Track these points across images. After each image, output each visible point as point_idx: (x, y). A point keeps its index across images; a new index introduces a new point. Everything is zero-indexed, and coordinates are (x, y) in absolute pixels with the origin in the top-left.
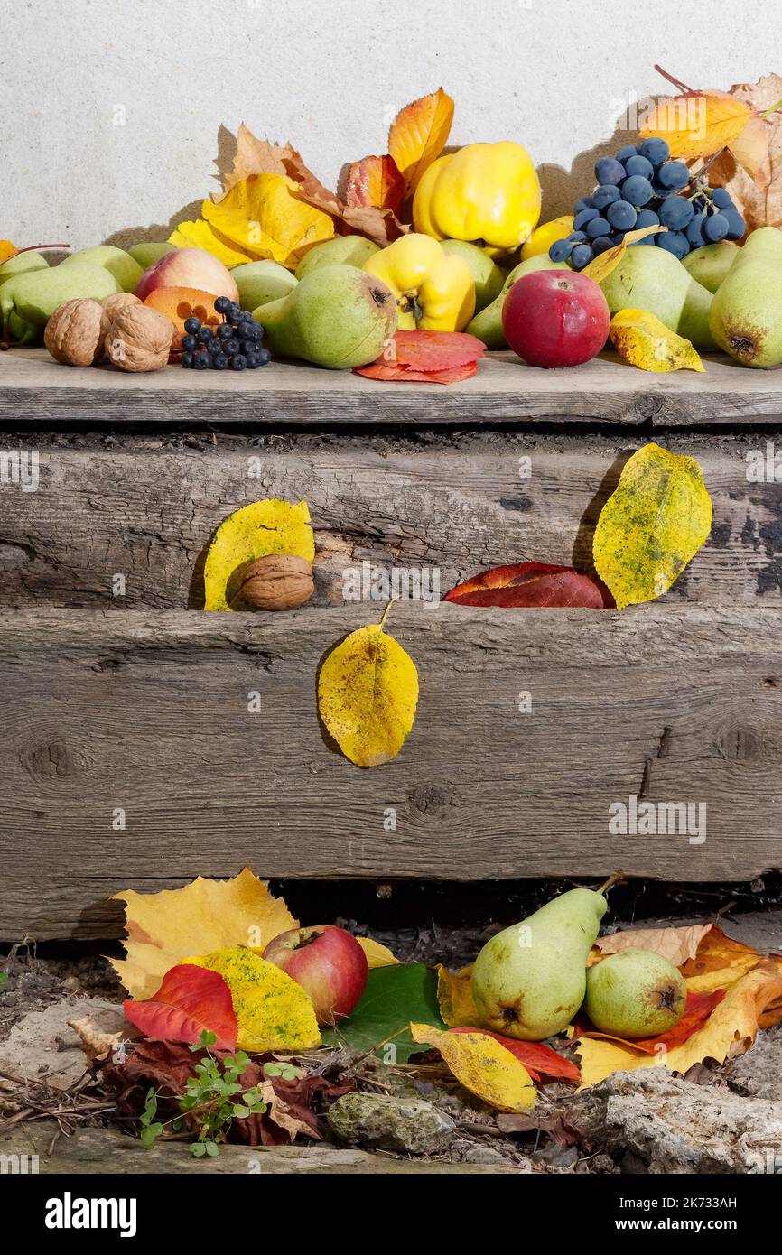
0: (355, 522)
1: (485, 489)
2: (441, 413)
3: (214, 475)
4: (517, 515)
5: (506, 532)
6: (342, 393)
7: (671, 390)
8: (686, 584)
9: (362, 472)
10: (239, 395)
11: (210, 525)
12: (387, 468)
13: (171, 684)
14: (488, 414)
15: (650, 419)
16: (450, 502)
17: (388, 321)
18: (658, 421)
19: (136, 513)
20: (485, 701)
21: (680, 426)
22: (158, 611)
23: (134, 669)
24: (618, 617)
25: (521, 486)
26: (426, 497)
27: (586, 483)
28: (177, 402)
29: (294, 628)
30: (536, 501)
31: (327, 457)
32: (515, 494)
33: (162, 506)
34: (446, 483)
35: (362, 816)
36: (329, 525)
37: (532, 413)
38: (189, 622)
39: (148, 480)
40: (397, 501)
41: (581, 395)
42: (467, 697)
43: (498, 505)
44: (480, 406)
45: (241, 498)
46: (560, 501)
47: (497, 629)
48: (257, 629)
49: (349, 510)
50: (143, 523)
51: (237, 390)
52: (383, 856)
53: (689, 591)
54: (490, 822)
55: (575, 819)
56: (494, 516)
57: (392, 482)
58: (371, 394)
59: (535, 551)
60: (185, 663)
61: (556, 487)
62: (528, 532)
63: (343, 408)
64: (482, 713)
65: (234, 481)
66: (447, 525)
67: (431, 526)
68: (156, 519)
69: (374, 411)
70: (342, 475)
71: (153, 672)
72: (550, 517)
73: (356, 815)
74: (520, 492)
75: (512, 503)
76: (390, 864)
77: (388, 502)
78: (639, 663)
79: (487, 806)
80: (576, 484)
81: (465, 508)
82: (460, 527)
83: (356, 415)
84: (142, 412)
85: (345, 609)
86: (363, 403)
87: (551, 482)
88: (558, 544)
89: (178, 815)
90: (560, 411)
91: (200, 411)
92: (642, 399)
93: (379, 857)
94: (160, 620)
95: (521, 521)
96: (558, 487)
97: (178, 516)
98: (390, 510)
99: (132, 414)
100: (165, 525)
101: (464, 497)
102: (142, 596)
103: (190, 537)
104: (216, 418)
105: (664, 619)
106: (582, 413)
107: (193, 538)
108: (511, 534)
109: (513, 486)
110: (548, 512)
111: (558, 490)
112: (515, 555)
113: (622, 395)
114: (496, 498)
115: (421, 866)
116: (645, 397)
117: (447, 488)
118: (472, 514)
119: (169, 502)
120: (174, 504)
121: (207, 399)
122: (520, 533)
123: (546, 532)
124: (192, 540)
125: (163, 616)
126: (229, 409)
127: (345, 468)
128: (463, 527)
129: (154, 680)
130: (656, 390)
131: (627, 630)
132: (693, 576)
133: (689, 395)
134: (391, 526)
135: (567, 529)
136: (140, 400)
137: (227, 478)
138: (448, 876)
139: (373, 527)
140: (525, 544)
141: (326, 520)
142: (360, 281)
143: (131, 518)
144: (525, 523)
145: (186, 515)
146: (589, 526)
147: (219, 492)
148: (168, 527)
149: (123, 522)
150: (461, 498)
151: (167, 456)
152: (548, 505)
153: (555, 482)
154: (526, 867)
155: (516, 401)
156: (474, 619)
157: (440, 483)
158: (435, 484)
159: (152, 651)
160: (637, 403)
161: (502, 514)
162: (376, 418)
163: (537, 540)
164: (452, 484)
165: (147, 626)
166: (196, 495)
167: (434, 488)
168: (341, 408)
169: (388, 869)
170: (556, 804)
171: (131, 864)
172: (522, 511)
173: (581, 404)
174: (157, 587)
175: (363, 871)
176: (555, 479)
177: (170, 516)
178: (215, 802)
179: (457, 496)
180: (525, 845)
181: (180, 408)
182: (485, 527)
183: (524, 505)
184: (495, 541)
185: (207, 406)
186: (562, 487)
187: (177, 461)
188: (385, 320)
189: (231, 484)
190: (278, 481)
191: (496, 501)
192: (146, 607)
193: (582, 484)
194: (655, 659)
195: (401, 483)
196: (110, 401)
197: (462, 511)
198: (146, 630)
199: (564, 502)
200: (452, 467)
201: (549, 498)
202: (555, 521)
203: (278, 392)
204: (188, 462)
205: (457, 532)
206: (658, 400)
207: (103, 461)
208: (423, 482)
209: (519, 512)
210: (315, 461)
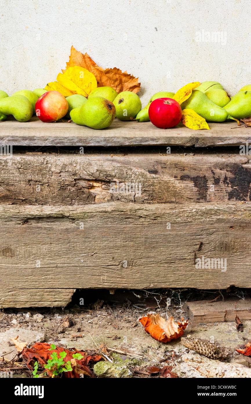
0: (102, 177)
1: (143, 167)
2: (129, 143)
3: (59, 163)
4: (154, 175)
5: (150, 180)
6: (98, 137)
7: (202, 136)
8: (206, 197)
9: (105, 162)
10: (66, 138)
11: (57, 178)
12: (113, 161)
13: (45, 228)
14: (143, 144)
15: (194, 145)
16: (133, 171)
17: (113, 114)
18: (197, 146)
19: (35, 175)
20: (143, 234)
21: (204, 147)
22: (41, 206)
23: (34, 224)
24: (185, 207)
25: (154, 166)
26: (125, 170)
27: (175, 165)
28: (47, 140)
29: (83, 211)
30: (159, 171)
31: (93, 157)
32: (153, 169)
33: (42, 173)
34: (131, 165)
35: (105, 269)
36: (94, 179)
37: (158, 143)
38: (51, 209)
39: (38, 165)
40: (116, 171)
41: (173, 138)
42: (138, 232)
43: (147, 172)
44: (141, 141)
45: (67, 170)
46: (166, 171)
47: (147, 211)
48: (72, 212)
49: (101, 174)
50: (37, 178)
51: (65, 136)
52: (112, 282)
53: (207, 199)
54: (145, 271)
55: (171, 270)
56: (146, 175)
57: (114, 165)
58: (107, 138)
59: (159, 186)
60: (49, 222)
61: (165, 166)
62: (157, 181)
63: (98, 142)
64: (143, 237)
65: (65, 165)
66: (131, 178)
67: (126, 179)
68: (40, 177)
69: (108, 143)
70: (98, 163)
71: (39, 225)
72: (164, 176)
73: (103, 269)
74: (154, 168)
75: (151, 171)
76: (114, 284)
77: (113, 172)
78: (191, 222)
79: (144, 266)
80: (171, 166)
81: (137, 173)
82: (135, 179)
83: (102, 144)
84: (36, 143)
85: (100, 205)
86: (105, 140)
87: (164, 165)
88: (166, 184)
89: (48, 269)
90: (166, 143)
91: (54, 143)
92: (192, 139)
93: (110, 282)
94: (41, 209)
95: (154, 177)
96: (166, 166)
97: (47, 176)
98: (114, 174)
99: (32, 144)
100: (43, 178)
101: (137, 170)
102: (36, 201)
103: (51, 182)
104: (59, 145)
105: (199, 208)
106: (173, 143)
107: (52, 182)
108: (151, 181)
109: (152, 166)
110: (163, 174)
111: (166, 167)
112: (152, 188)
113: (185, 138)
114: (147, 170)
115: (124, 285)
116: (193, 138)
117: (131, 167)
118: (139, 175)
119: (44, 172)
120: (46, 172)
121: (56, 140)
122: (154, 181)
123: (162, 181)
124: (51, 183)
125: (43, 207)
126: (62, 142)
127: (100, 161)
128: (136, 179)
129: (39, 227)
130: (196, 136)
131: (188, 212)
132: (209, 194)
133: (207, 138)
134: (114, 179)
135: (169, 179)
136: (35, 139)
137: (63, 164)
138: (132, 288)
139: (108, 179)
140: (156, 184)
141: (93, 177)
142: (104, 102)
143: (33, 176)
144: (156, 178)
145: (50, 176)
146: (176, 179)
147: (60, 168)
148: (44, 179)
149: (30, 178)
150: (136, 170)
151: (44, 157)
152: (163, 172)
153: (165, 165)
154: (156, 285)
155: (153, 140)
156: (139, 208)
157: (129, 165)
158: (127, 165)
159: (39, 218)
160: (190, 140)
161: (149, 175)
162: (109, 145)
163: (160, 183)
164: (133, 166)
165: (37, 211)
166: (53, 169)
167: (127, 167)
168: (97, 142)
169: (113, 286)
170: (166, 265)
171: (33, 284)
172: (155, 174)
173: (173, 140)
174: (41, 198)
175: (105, 286)
176: (165, 164)
177: (45, 176)
178: (59, 265)
179: (135, 170)
180: (156, 278)
181: (48, 142)
182: (143, 179)
183: (155, 172)
184: (146, 183)
185: (56, 141)
186: (168, 167)
187: (47, 158)
188: (112, 114)
189: (64, 166)
190: (78, 165)
191: (147, 171)
192: (37, 204)
193: (174, 166)
194: (197, 221)
195: (117, 165)
196: (26, 140)
197: (136, 174)
198: (37, 212)
199: (168, 171)
200: (133, 160)
201: (164, 170)
202: (165, 177)
203: (79, 137)
204: (50, 159)
205: (135, 180)
206: (197, 139)
207: (24, 159)
208: (124, 165)
209: (154, 174)
210: (90, 159)
